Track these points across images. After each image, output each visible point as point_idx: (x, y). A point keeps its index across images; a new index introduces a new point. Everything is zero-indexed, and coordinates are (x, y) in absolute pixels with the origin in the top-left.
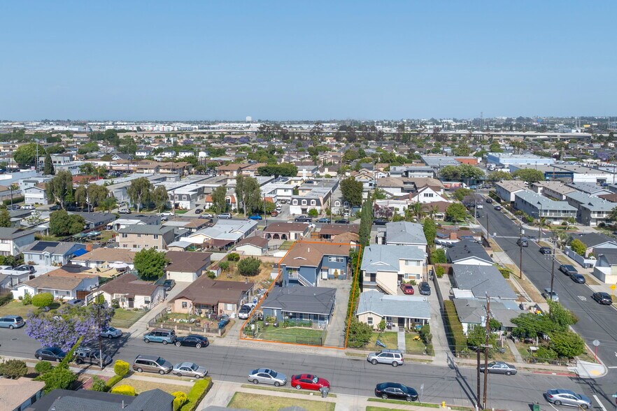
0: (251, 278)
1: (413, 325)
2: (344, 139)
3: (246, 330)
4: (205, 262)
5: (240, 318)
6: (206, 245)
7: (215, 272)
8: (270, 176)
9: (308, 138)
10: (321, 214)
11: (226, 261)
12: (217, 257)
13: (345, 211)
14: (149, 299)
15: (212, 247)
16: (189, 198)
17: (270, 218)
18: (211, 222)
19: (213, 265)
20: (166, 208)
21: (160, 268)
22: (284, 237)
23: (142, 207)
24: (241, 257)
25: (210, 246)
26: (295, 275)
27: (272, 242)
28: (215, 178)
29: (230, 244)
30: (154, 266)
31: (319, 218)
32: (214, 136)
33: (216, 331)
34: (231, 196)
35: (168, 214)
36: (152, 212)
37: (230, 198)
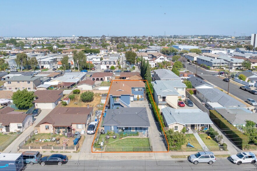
0: (89, 103)
1: (202, 128)
2: (114, 42)
3: (96, 145)
4: (60, 96)
5: (88, 134)
6: (59, 86)
7: (67, 101)
8: (88, 53)
9: (100, 42)
10: (116, 68)
11: (72, 94)
12: (67, 92)
13: (127, 67)
14: (21, 125)
15: (63, 87)
16: (49, 63)
17: (91, 71)
18: (61, 74)
19: (65, 97)
20: (37, 68)
21: (30, 102)
22: (101, 79)
23: (24, 68)
24: (81, 91)
25: (62, 86)
26: (118, 101)
27: (97, 82)
28: (62, 55)
29: (74, 84)
30: (26, 100)
31: (115, 70)
32: (60, 41)
33: (73, 148)
34: (71, 61)
35: (38, 71)
36: (29, 71)
37: (71, 62)
